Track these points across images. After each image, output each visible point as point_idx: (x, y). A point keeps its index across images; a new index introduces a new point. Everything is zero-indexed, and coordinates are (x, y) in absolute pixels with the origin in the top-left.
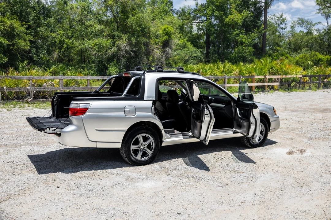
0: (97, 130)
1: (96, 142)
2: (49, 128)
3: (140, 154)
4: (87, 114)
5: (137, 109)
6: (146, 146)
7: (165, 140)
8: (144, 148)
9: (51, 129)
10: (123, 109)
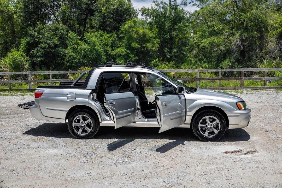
0: (47, 109)
1: (48, 117)
2: (25, 105)
3: (80, 131)
4: (42, 97)
5: (77, 96)
6: (85, 125)
7: (103, 122)
8: (84, 126)
9: (26, 105)
10: (66, 95)
